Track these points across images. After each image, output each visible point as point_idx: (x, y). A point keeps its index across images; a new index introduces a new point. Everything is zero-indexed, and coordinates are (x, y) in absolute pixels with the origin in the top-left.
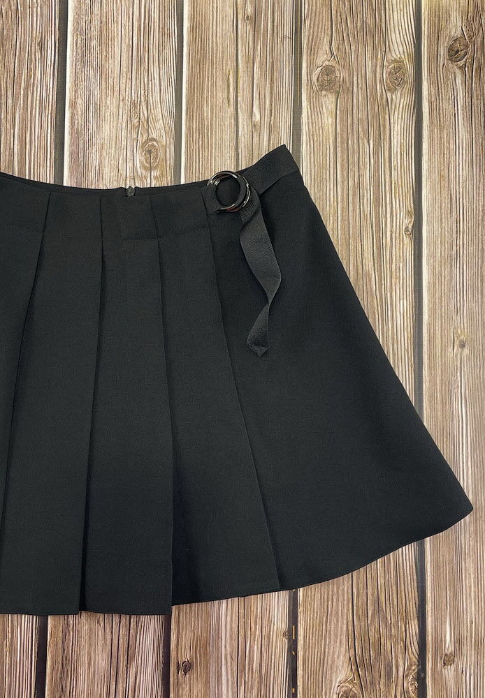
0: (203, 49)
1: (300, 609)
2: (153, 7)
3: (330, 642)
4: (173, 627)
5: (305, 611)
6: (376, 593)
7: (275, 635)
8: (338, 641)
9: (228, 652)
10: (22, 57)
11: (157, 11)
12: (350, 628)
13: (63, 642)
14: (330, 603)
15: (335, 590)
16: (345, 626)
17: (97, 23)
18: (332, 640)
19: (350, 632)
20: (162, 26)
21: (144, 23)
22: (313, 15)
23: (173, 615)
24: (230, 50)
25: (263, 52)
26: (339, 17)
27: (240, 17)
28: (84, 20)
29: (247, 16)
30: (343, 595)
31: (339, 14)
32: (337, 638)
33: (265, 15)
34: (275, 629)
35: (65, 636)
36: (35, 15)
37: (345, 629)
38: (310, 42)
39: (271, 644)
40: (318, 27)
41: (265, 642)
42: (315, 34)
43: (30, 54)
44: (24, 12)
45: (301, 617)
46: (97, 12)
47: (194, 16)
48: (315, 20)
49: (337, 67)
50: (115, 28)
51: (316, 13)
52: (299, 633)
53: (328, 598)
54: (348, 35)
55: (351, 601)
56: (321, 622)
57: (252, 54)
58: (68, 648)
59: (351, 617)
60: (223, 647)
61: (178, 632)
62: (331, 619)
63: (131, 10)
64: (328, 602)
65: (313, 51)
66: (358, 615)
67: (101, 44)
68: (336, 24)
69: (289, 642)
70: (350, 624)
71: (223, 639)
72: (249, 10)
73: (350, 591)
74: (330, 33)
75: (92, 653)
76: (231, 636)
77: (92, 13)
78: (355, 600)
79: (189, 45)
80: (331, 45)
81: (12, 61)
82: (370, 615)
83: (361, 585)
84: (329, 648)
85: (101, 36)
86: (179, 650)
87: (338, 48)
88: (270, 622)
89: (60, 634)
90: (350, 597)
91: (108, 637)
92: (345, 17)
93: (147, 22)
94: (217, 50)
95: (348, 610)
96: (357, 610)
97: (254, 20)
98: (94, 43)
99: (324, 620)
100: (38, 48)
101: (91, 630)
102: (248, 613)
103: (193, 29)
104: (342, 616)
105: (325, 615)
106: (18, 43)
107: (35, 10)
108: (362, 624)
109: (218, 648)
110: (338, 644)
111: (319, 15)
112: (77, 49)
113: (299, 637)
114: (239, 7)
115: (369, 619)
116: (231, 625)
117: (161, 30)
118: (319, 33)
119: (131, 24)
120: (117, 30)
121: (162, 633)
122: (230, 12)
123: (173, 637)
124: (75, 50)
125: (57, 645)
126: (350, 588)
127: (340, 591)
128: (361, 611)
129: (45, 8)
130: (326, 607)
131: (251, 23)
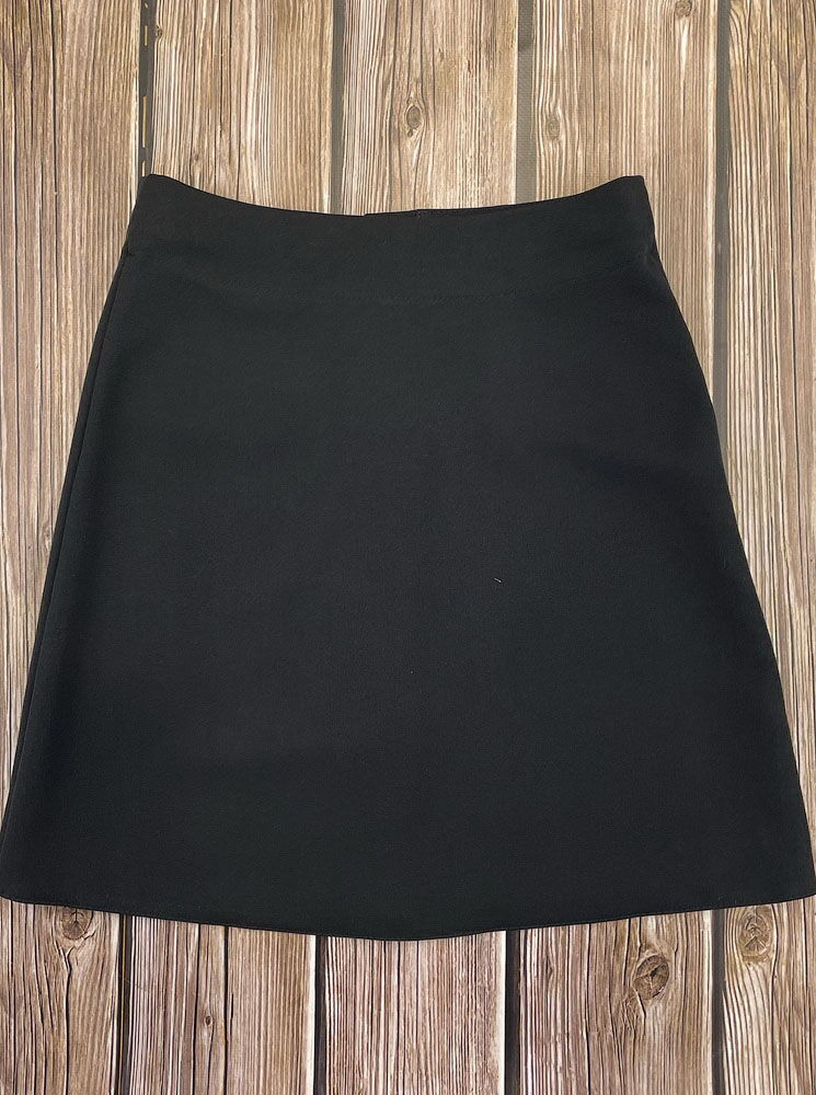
0: (283, 965)
1: (136, 70)
2: (365, 1038)
3: (91, 20)
4: (330, 46)
5: (128, 67)
6: (18, 92)
7: (175, 35)
8: (78, 23)
9: (246, 9)
10: (578, 949)
11: (359, 1031)
12: (60, 41)
13: (494, 26)
14: (90, 79)
15: (81, 96)
16: (67, 44)
17: (456, 1008)
18: (87, 24)
19: (60, 36)
20: (350, 1006)
21: (380, 1010)
22: (98, 1027)
23: (330, 64)
24: (237, 964)
25: (183, 962)
26: (55, 1023)
27: (221, 1022)
28: (478, 1013)
29: (208, 1023)
30: (69, 90)
31: (56, 1028)
32: (80, 27)
33: (179, 1026)
34: (174, 41)
35: (493, 35)
36: (559, 1021)
37: (68, 40)
38: (104, 979)
39: (181, 20)
40: (90, 1005)
41: (190, 22)
42: (95, 995)
43: (565, 954)
44: (576, 1027)
45: (135, 58)
46: (458, 1029)
47: (298, 1023)
48: (96, 1019)
49: (60, 937)
50: (428, 1000)
51: (94, 1030)
52: (138, 35)
53: (93, 86)
54: (40, 993)
55: (57, 81)
56: (104, 49)
57: (201, 958)
58: (487, 18)
59: (57, 57)
60: (254, 15)
61: (321, 38)
62: (89, 54)
63: (401, 1032)
64: (93, 81)
65: (101, 963)
66: (47, 61)
67: (450, 972)
68: (60, 1011)
69: (155, 22)
70: (59, 47)
71: (253, 28)
72: (205, 1034)
73: (58, 95)
74: (71, 996)
75: (451, 10)
76: (242, 32)
77: (466, 1026)
78: (51, 83)
79: (306, 972)
80: (70, 976)
81: (594, 942)
82: (28, 60)
83: (41, 104)
84: (92, 11)
85: (450, 986)
86: (320, 12)
87: (57, 969)
88: (183, 53)
89: (499, 38)
90: (58, 87)
91: (427, 33)
92: (46, 1024)
93: (375, 1012)
94: (260, 963)
95: (62, 68)
96: (48, 66)
97: (197, 1017)
98: (462, 975)
99: (99, 55)
100: (553, 965)
101: (454, 43)
102: (216, 67)
103: (299, 1001)
104: (71, 59)
105: (97, 61)
106: (586, 972)
107: (559, 1031)
108: (40, 47)
109: (261, 15)
110: (78, 18)
111: (88, 1028)
112: (490, 964)
113: (138, 29)
114: (222, 1040)
115: (29, 53)
116: (241, 47)
117: (351, 999)
118: (89, 994)
119: (402, 1008)
120: (424, 997)
121: (347, 37)
122: (237, 1031)
123: (329, 31)
124: (493, 962)
125: (504, 23)
126: (57, 100)
127: (74, 94)
128: (42, 66)
129: (543, 1034)
130: (96, 73)
131: (204, 1012)
